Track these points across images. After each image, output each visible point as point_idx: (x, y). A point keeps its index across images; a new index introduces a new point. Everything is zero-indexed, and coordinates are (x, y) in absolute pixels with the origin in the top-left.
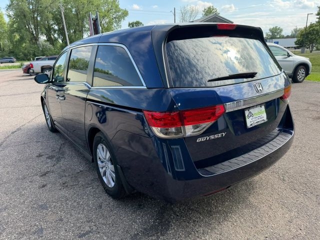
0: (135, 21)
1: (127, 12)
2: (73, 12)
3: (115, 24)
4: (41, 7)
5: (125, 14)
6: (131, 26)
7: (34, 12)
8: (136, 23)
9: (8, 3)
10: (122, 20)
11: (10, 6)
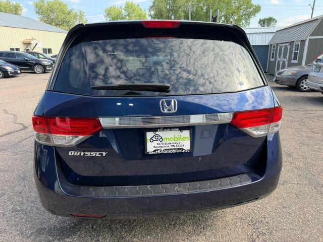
0: (267, 17)
1: (260, 8)
2: (204, 11)
3: (244, 21)
4: (176, 7)
5: (257, 9)
6: (262, 23)
7: (169, 11)
8: (268, 20)
9: (151, 4)
10: (252, 17)
11: (152, 7)
